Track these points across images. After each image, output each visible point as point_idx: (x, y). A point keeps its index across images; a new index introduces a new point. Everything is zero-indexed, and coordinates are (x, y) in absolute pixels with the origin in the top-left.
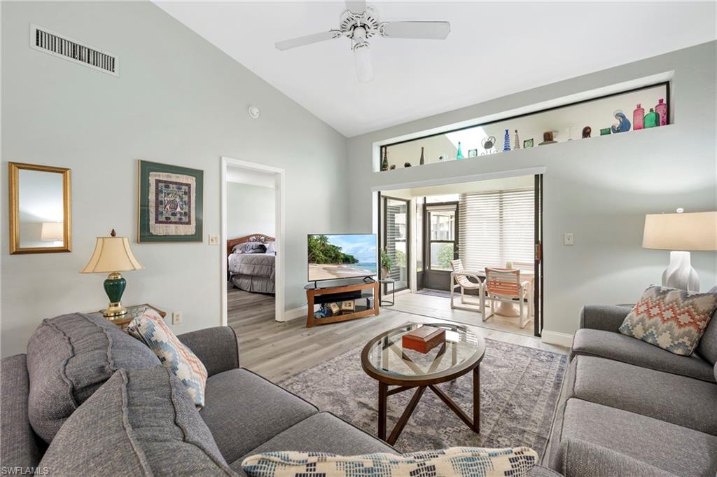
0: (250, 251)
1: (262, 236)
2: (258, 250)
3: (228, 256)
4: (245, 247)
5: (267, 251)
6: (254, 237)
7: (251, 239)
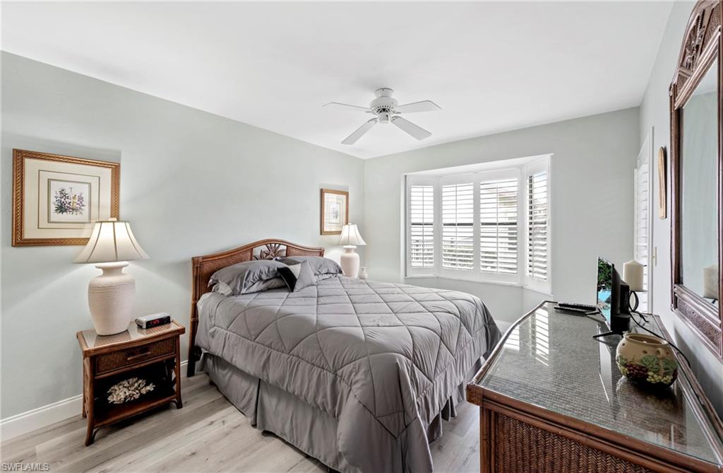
0: (254, 288)
1: (281, 242)
2: (275, 282)
3: (196, 298)
4: (241, 277)
5: (298, 286)
6: (264, 248)
7: (257, 251)
